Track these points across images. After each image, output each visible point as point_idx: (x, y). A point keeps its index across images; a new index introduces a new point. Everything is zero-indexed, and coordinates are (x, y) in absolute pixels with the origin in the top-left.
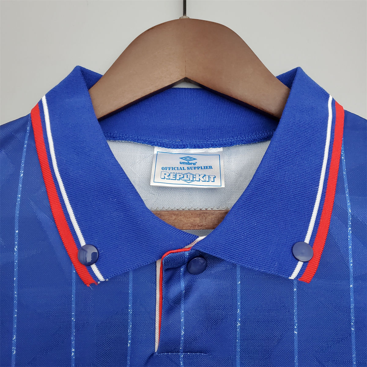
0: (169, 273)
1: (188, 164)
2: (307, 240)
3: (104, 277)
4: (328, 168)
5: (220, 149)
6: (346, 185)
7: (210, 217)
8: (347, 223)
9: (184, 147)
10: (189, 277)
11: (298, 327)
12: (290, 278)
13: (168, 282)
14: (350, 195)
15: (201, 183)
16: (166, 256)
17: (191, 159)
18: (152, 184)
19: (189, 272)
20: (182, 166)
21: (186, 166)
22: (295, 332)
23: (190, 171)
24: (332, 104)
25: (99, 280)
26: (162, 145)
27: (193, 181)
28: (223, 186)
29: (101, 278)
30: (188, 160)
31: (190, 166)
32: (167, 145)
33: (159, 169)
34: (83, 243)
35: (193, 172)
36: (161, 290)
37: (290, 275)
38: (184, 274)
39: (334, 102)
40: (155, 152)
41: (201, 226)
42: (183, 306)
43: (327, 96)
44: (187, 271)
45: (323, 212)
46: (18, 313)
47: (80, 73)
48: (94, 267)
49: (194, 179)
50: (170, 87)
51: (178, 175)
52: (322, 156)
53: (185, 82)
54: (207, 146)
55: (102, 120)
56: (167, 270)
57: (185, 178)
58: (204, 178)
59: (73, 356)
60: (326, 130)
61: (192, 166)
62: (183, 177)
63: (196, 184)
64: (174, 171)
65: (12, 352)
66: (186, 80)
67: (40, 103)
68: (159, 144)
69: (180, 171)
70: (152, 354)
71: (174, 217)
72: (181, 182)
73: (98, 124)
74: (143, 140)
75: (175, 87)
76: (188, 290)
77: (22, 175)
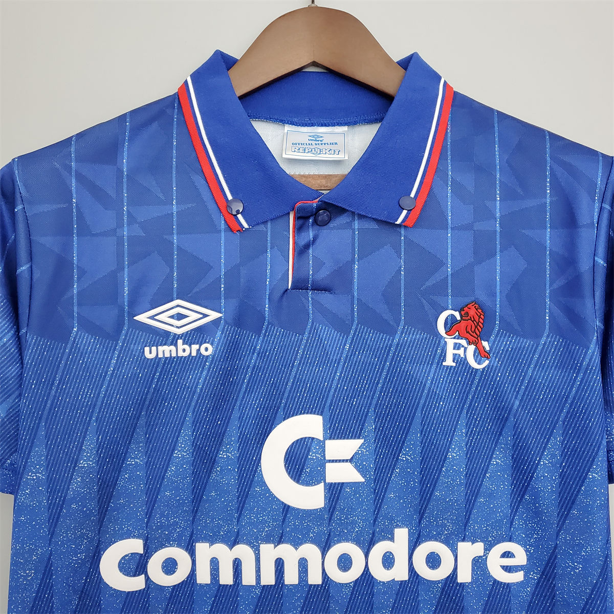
0: (301, 222)
1: (316, 140)
2: (413, 195)
3: (248, 225)
4: (434, 138)
5: (345, 128)
6: (449, 153)
7: (334, 179)
8: (447, 184)
9: (312, 125)
10: (316, 227)
11: (404, 268)
12: (396, 223)
13: (299, 229)
14: (451, 161)
15: (327, 155)
16: (298, 205)
17: (318, 137)
18: (284, 156)
19: (317, 224)
20: (310, 142)
21: (314, 143)
22: (402, 273)
23: (317, 146)
24: (444, 85)
25: (244, 228)
26: (292, 123)
27: (320, 154)
28: (347, 158)
29: (246, 225)
30: (316, 138)
31: (317, 142)
32: (297, 123)
33: (289, 145)
34: (230, 197)
35: (320, 147)
36: (294, 236)
37: (396, 220)
38: (312, 225)
39: (445, 83)
40: (286, 131)
41: (327, 186)
42: (311, 251)
43: (439, 78)
44: (316, 222)
45: (428, 173)
46: (177, 255)
47: (220, 57)
48: (240, 216)
49: (321, 152)
50: (299, 71)
51: (306, 149)
52: (430, 129)
53: (313, 67)
54: (333, 125)
55: (242, 98)
56: (299, 218)
57: (313, 152)
58: (330, 151)
59: (223, 291)
60: (435, 107)
61: (320, 142)
62: (312, 151)
63: (323, 157)
64: (303, 146)
65: (173, 285)
66: (314, 64)
67: (186, 82)
68: (289, 122)
69: (309, 146)
70: (286, 290)
71: (304, 179)
72: (309, 154)
73: (239, 101)
74: (275, 118)
75: (304, 70)
76: (315, 239)
77: (175, 143)
